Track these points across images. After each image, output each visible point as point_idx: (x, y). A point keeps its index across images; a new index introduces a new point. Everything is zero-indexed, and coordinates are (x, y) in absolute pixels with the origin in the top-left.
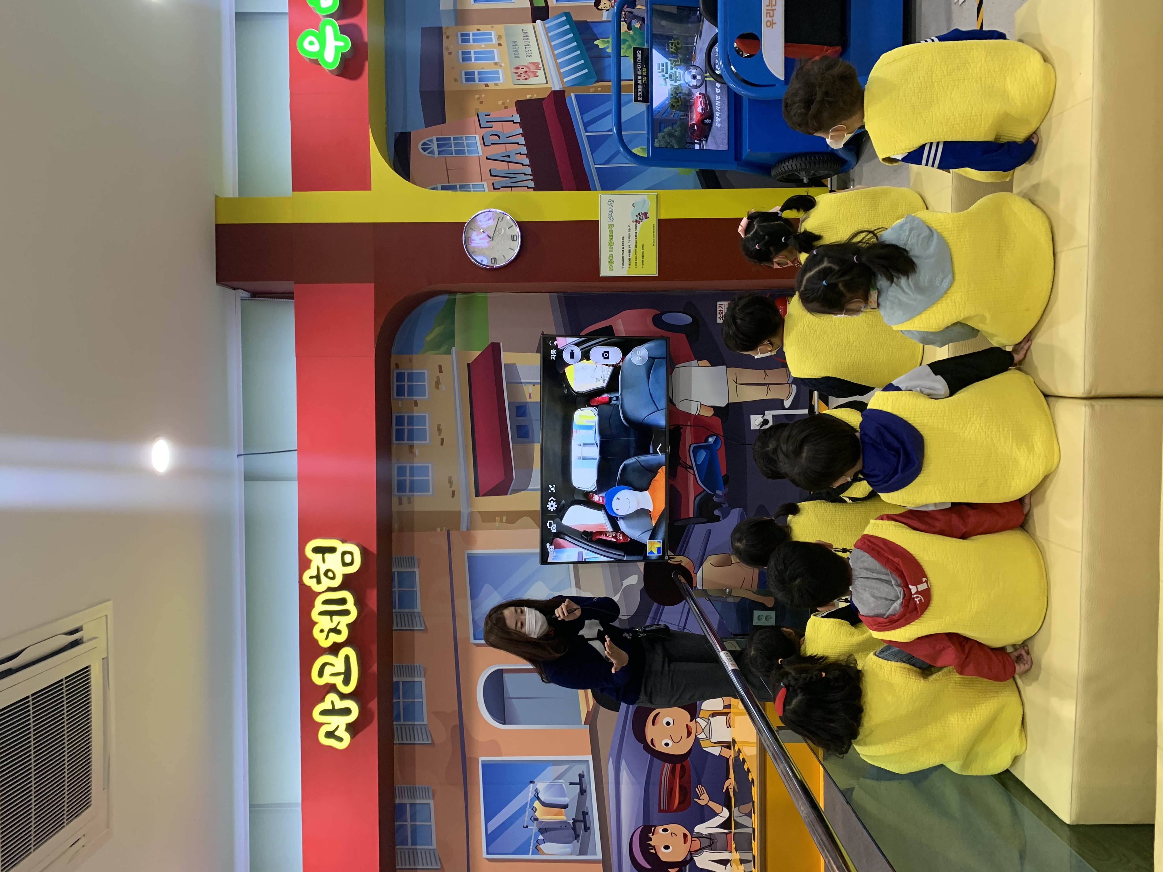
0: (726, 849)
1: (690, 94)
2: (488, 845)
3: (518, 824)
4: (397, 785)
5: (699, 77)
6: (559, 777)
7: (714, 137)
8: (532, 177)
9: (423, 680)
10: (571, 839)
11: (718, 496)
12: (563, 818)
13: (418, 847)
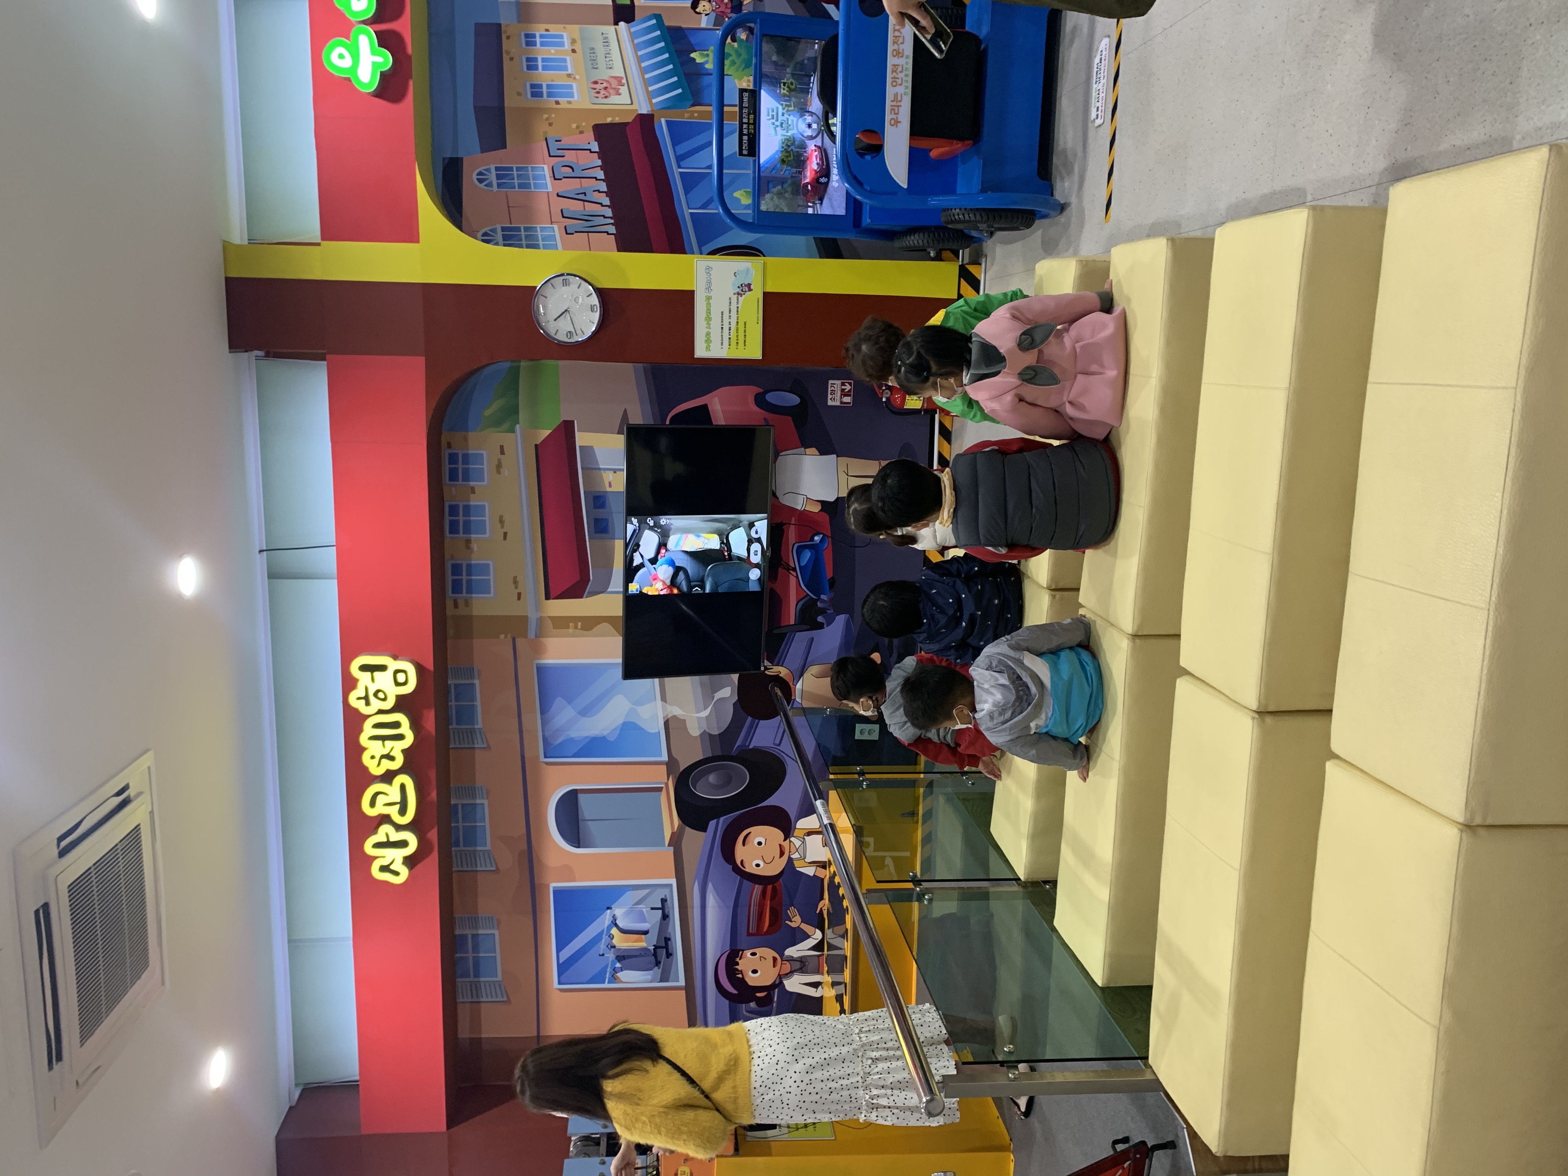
0: (818, 971)
1: (803, 146)
2: (560, 975)
3: (593, 953)
4: (457, 915)
5: (814, 126)
6: (639, 902)
7: (830, 199)
8: (612, 221)
9: (486, 802)
10: (652, 966)
11: (823, 601)
12: (644, 944)
13: (482, 979)
